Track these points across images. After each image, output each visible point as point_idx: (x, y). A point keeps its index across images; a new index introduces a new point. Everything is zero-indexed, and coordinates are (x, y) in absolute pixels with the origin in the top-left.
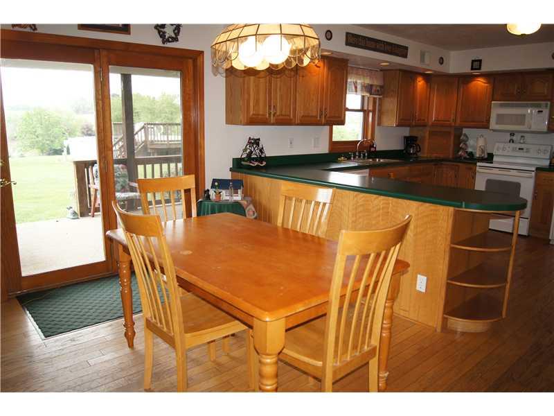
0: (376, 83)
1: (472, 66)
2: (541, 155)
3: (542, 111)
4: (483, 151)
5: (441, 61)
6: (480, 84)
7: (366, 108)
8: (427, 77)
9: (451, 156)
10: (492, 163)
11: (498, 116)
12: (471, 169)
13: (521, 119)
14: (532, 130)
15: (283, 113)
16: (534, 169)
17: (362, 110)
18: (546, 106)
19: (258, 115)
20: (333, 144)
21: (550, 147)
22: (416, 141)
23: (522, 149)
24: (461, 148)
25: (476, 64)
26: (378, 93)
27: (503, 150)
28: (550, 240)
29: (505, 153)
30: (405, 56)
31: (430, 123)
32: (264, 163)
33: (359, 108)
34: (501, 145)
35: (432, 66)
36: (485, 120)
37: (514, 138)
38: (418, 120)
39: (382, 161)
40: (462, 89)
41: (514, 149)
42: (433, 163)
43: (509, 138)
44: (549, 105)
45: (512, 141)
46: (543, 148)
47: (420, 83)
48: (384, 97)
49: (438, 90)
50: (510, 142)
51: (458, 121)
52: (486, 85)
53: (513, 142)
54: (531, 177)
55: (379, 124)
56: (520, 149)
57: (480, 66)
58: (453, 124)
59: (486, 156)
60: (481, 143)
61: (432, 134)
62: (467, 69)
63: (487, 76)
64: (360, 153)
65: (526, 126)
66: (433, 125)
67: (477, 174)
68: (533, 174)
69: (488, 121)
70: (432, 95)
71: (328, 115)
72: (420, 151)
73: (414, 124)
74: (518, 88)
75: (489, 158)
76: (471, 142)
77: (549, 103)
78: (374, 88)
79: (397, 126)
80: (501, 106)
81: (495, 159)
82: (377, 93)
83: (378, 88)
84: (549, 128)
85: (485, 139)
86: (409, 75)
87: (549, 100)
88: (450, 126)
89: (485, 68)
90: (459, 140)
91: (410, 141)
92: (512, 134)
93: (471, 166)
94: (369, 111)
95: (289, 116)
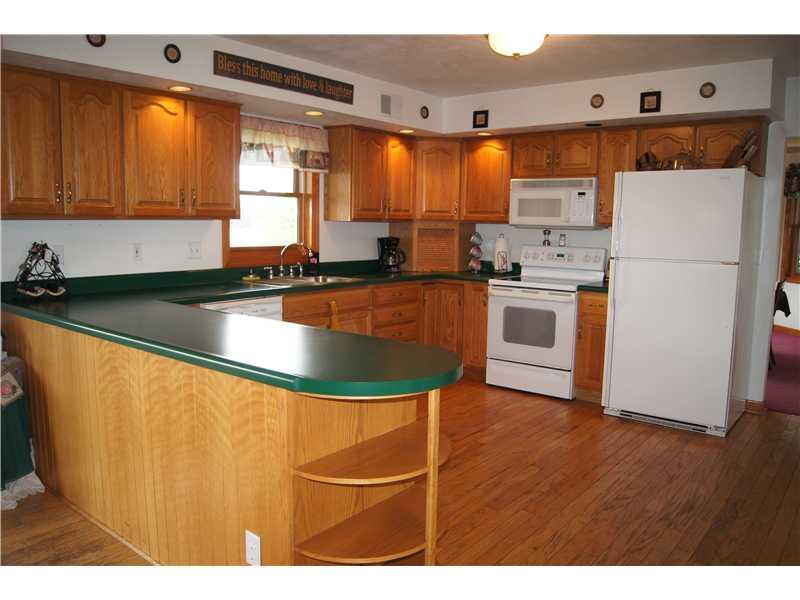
0: (312, 147)
1: (475, 121)
2: (590, 265)
3: (584, 194)
4: (505, 262)
5: (425, 112)
6: (493, 152)
7: (302, 191)
8: (409, 141)
9: (456, 270)
10: (519, 280)
11: (521, 202)
12: (482, 290)
13: (554, 207)
14: (571, 224)
15: (93, 195)
16: (574, 288)
17: (296, 194)
18: (591, 185)
19: (32, 199)
20: (231, 253)
21: (603, 251)
22: (396, 245)
23: (562, 256)
24: (472, 256)
25: (481, 118)
26: (318, 164)
27: (534, 258)
28: (604, 408)
29: (538, 262)
30: (349, 100)
31: (418, 217)
32: (62, 291)
33: (291, 191)
34: (531, 250)
35: (407, 120)
36: (502, 211)
37: (551, 238)
38: (396, 210)
39: (330, 280)
40: (466, 161)
41: (550, 257)
42: (420, 282)
43: (543, 238)
44: (594, 183)
45: (547, 243)
46: (593, 253)
47: (395, 150)
48: (330, 172)
49: (428, 161)
50: (544, 244)
51: (464, 212)
52: (501, 152)
53: (549, 244)
54: (571, 302)
55: (327, 218)
56: (558, 256)
57: (486, 120)
58: (456, 218)
59: (510, 269)
60: (501, 246)
61: (422, 233)
62: (466, 127)
63: (502, 137)
64: (287, 268)
65: (562, 218)
66: (423, 220)
67: (490, 299)
68: (573, 296)
69: (507, 211)
70: (418, 169)
71: (199, 201)
72: (404, 261)
73: (387, 217)
74: (549, 157)
75: (515, 272)
76: (486, 246)
77: (594, 179)
78: (310, 157)
79: (354, 220)
80: (526, 185)
81: (524, 273)
82: (315, 164)
83: (320, 158)
84: (596, 220)
85: (508, 240)
86: (372, 136)
87: (594, 175)
88: (451, 220)
89: (496, 124)
90: (468, 244)
91: (387, 245)
92: (547, 232)
93: (482, 285)
94: (307, 197)
95: (109, 202)
